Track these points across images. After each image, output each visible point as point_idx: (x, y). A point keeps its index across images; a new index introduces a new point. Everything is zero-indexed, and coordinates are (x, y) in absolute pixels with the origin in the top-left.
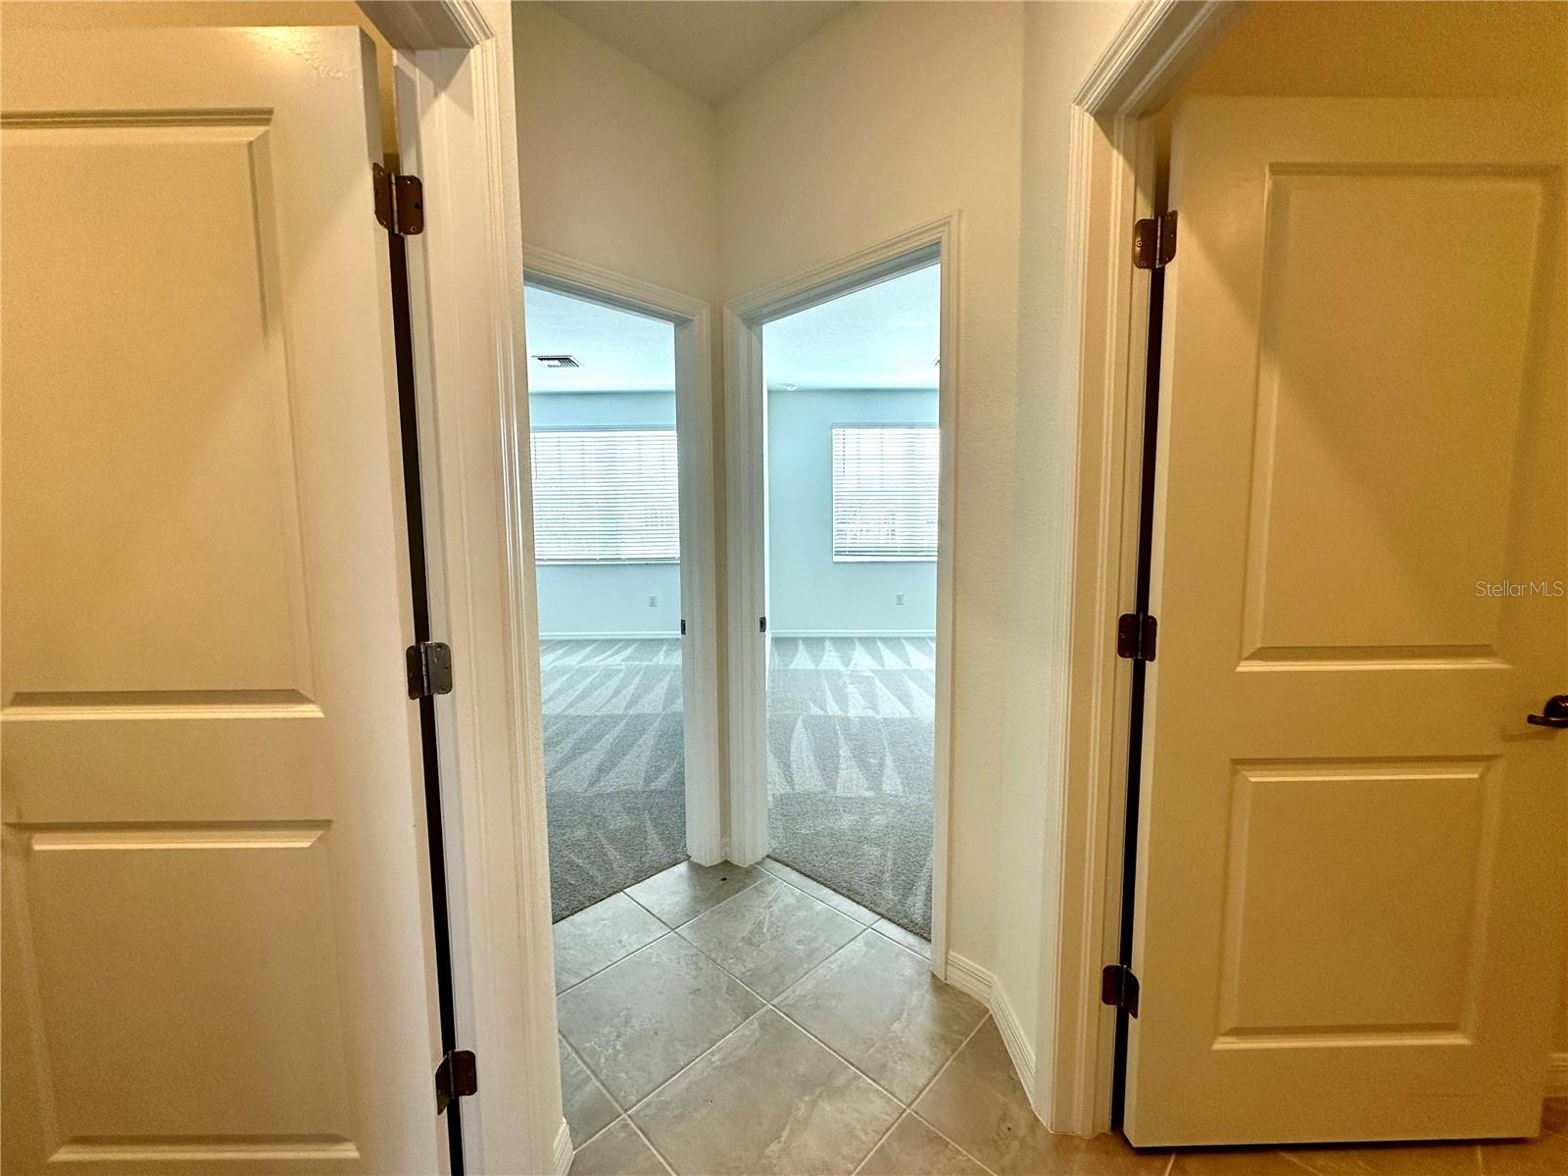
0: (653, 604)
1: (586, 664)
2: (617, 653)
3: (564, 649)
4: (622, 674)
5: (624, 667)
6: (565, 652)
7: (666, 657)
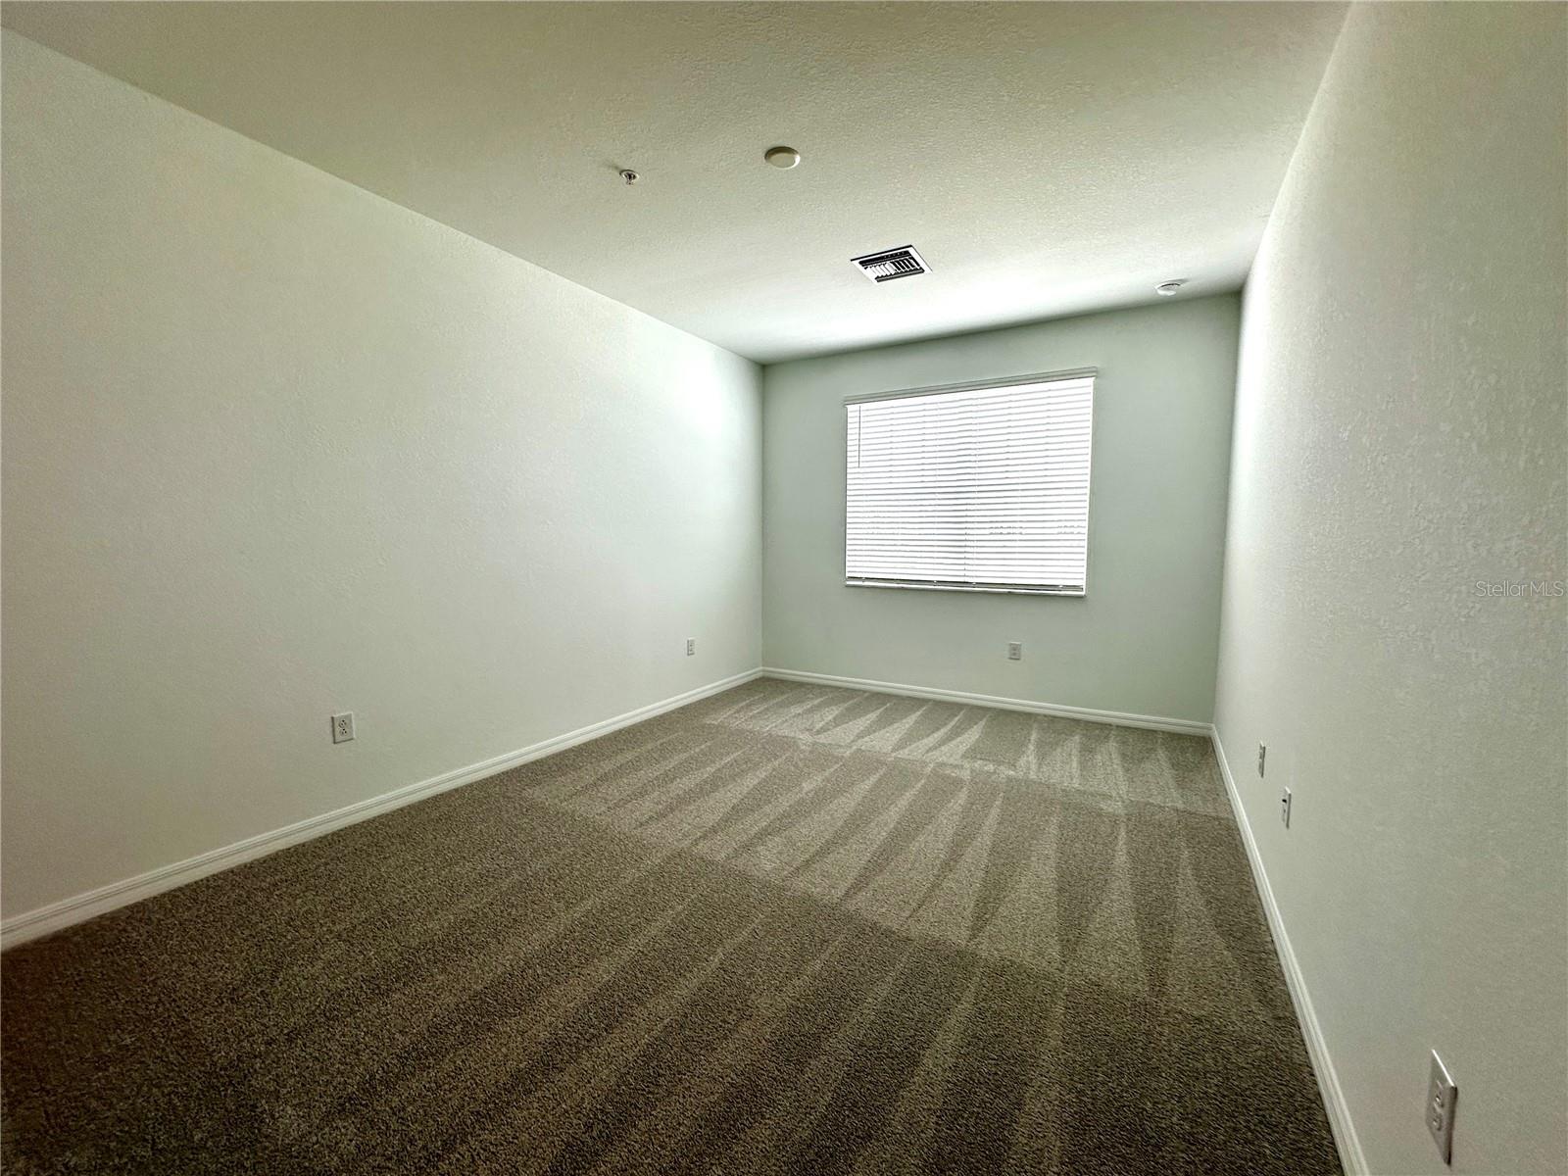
0: (1015, 653)
1: (903, 754)
2: (958, 735)
3: (878, 712)
4: (962, 797)
5: (966, 775)
6: (880, 719)
7: (1042, 757)
